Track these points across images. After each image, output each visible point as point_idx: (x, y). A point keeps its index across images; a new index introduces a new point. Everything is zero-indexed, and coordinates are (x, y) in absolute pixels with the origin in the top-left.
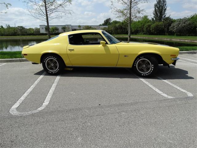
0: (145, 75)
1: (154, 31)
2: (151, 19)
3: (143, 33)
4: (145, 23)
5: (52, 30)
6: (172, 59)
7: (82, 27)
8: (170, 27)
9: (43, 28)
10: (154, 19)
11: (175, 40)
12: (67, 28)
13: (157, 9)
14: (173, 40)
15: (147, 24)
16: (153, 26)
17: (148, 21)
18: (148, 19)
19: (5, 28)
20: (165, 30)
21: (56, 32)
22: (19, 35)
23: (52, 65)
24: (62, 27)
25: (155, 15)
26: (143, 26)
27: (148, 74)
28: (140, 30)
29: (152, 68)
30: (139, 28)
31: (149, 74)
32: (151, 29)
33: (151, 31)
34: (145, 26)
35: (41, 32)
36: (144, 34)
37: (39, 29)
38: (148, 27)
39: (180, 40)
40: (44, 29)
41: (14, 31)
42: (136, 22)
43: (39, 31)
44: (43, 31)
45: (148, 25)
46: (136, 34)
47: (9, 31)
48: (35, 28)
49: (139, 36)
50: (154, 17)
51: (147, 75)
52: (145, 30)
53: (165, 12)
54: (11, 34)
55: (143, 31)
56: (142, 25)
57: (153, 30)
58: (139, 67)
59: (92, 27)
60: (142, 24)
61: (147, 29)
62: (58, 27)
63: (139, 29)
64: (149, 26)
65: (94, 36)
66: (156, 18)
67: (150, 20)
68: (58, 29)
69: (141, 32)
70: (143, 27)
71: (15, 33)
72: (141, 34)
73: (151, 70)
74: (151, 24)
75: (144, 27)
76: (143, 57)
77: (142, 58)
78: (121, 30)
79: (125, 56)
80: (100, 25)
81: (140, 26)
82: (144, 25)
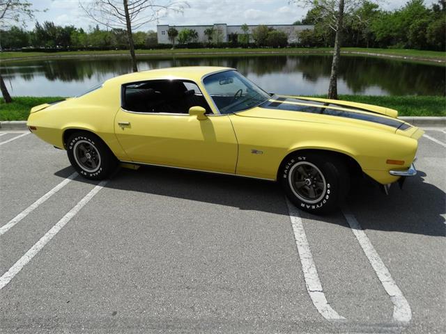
0: (308, 207)
1: (434, 39)
2: (431, 8)
3: (403, 46)
4: (412, 18)
5: (183, 36)
6: (392, 172)
7: (250, 28)
9: (163, 33)
10: (441, 7)
12: (216, 32)
15: (418, 21)
16: (434, 26)
17: (422, 12)
18: (423, 7)
19: (87, 33)
21: (192, 42)
22: (115, 49)
23: (88, 156)
24: (205, 29)
26: (406, 26)
27: (315, 204)
28: (398, 37)
29: (326, 194)
30: (396, 31)
31: (318, 206)
32: (427, 35)
33: (426, 39)
34: (411, 26)
35: (159, 42)
36: (406, 48)
37: (156, 33)
38: (419, 30)
40: (167, 35)
41: (104, 39)
42: (390, 16)
43: (156, 40)
44: (163, 39)
45: (420, 25)
46: (385, 47)
47: (95, 40)
48: (149, 32)
49: (393, 52)
50: (441, 2)
51: (314, 207)
52: (410, 36)
54: (97, 47)
55: (405, 40)
56: (405, 23)
57: (431, 36)
58: (297, 183)
59: (275, 28)
60: (404, 20)
61: (416, 33)
62: (197, 30)
63: (395, 34)
64: (424, 26)
65: (277, 50)
67: (429, 10)
68: (196, 34)
69: (399, 42)
70: (406, 28)
71: (107, 44)
72: (399, 48)
73: (324, 198)
74: (430, 22)
75: (408, 29)
76: (304, 158)
77: (303, 160)
78: (348, 36)
79: (255, 152)
80: (297, 24)
81: (399, 25)
82: (409, 24)
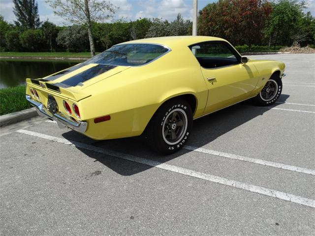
1: (27, 44)
2: (13, 23)
3: (4, 50)
8: (57, 39)
11: (74, 59)
13: (20, 5)
14: (70, 59)
15: (9, 32)
16: (24, 35)
17: (6, 26)
18: (6, 23)
20: (47, 43)
25: (19, 15)
29: (278, 91)
32: (22, 42)
33: (21, 45)
38: (13, 38)
39: (82, 59)
50: (19, 20)
52: (7, 42)
53: (36, 13)
55: (5, 46)
57: (25, 43)
61: (11, 41)
64: (15, 36)
66: (22, 22)
67: (12, 25)
73: (277, 94)
74: (19, 33)
